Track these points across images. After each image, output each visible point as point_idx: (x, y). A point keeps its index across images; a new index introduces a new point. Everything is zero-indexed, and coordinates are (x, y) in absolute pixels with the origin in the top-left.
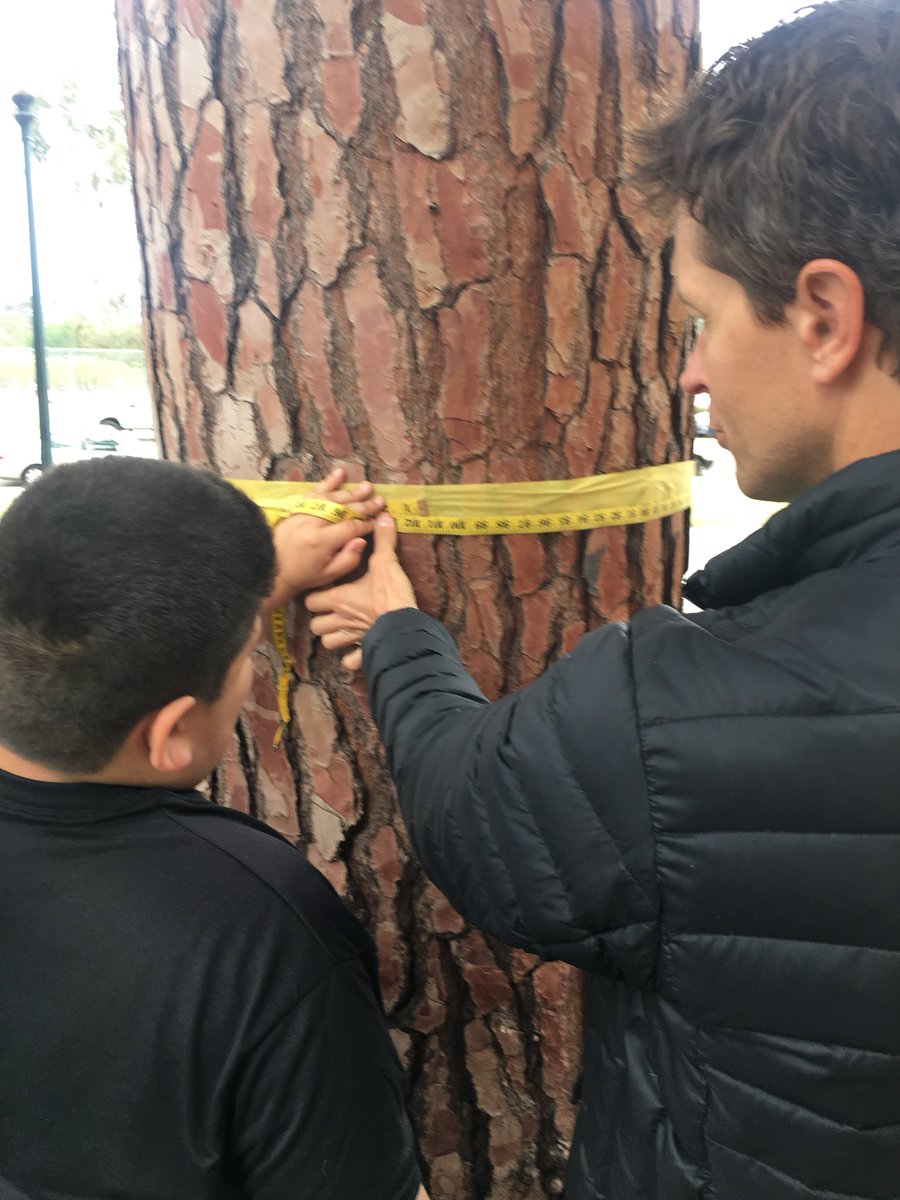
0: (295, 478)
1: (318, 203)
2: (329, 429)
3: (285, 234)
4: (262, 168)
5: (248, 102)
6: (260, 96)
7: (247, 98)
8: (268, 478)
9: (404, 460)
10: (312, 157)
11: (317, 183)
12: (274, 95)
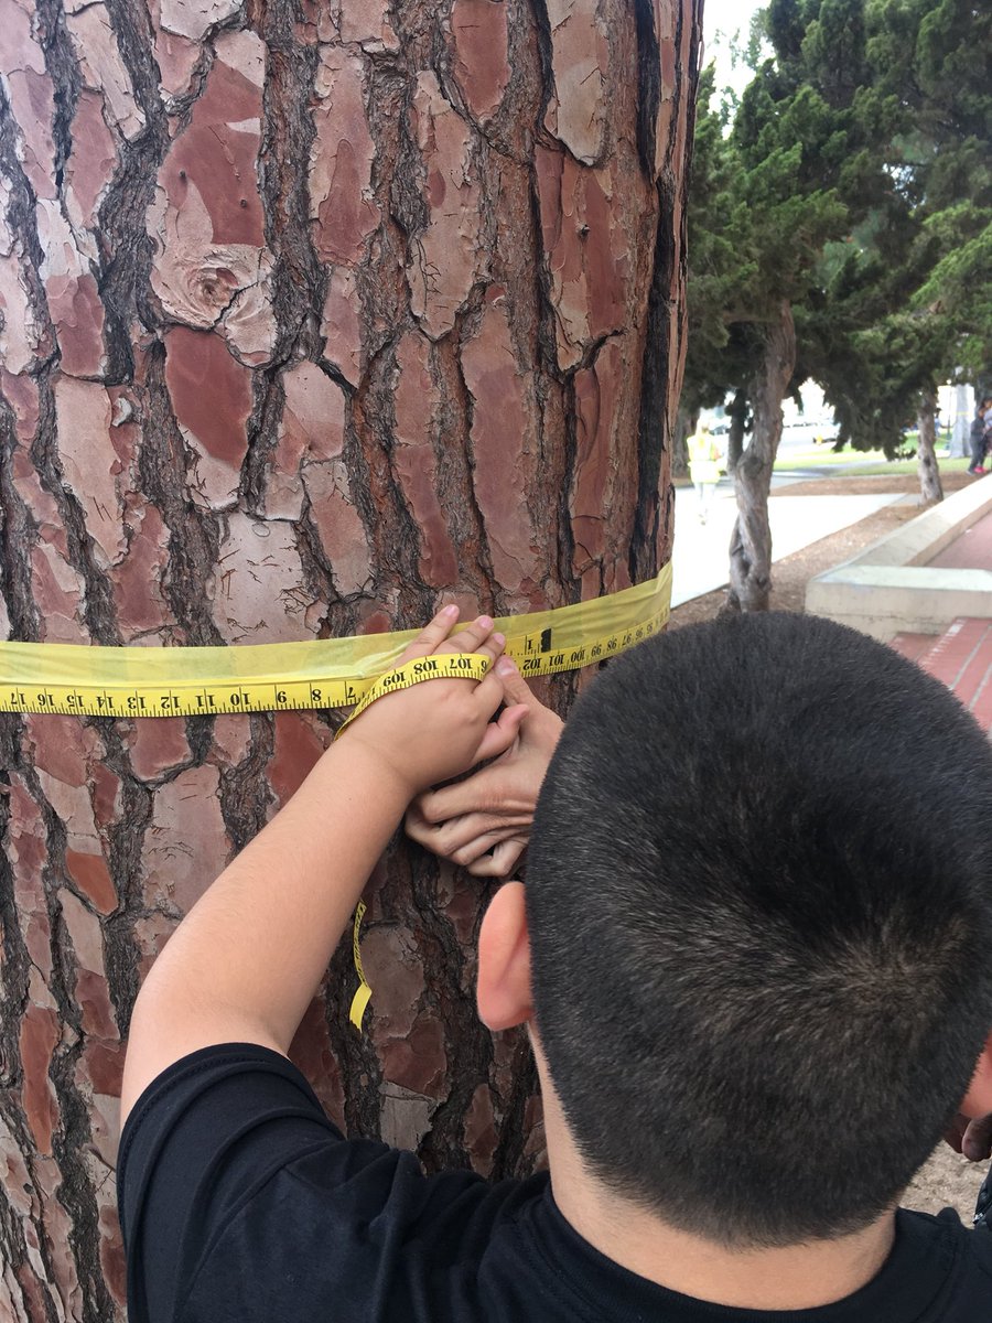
0: (376, 627)
1: (437, 214)
2: (430, 548)
3: (375, 259)
4: (346, 152)
5: (322, 43)
6: (347, 36)
7: (324, 38)
8: (321, 636)
9: (527, 580)
10: (432, 143)
11: (439, 184)
12: (374, 40)
